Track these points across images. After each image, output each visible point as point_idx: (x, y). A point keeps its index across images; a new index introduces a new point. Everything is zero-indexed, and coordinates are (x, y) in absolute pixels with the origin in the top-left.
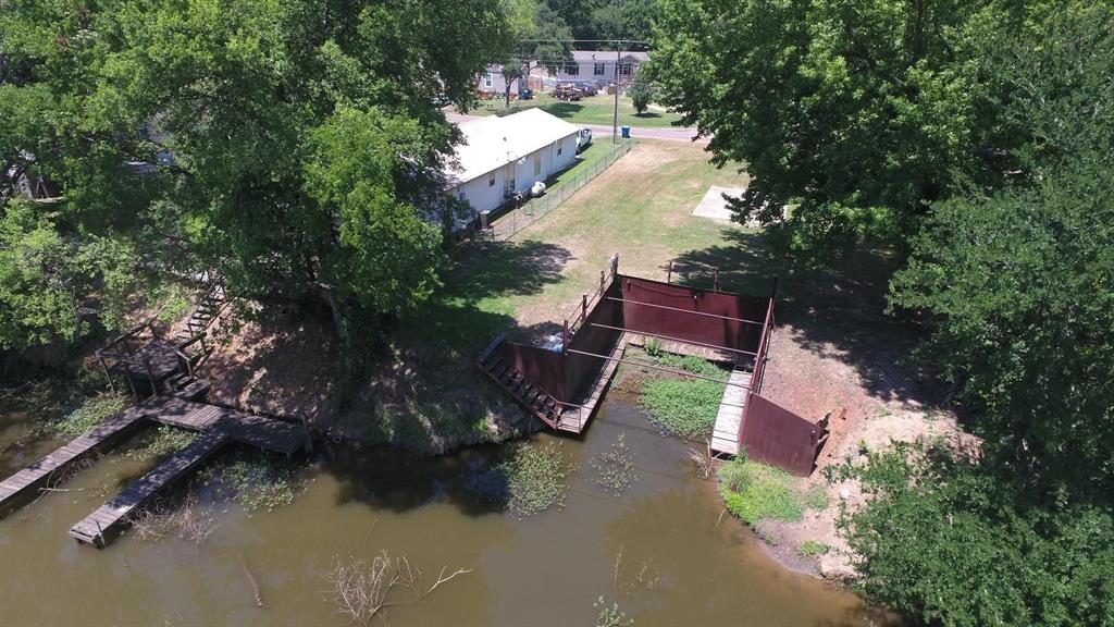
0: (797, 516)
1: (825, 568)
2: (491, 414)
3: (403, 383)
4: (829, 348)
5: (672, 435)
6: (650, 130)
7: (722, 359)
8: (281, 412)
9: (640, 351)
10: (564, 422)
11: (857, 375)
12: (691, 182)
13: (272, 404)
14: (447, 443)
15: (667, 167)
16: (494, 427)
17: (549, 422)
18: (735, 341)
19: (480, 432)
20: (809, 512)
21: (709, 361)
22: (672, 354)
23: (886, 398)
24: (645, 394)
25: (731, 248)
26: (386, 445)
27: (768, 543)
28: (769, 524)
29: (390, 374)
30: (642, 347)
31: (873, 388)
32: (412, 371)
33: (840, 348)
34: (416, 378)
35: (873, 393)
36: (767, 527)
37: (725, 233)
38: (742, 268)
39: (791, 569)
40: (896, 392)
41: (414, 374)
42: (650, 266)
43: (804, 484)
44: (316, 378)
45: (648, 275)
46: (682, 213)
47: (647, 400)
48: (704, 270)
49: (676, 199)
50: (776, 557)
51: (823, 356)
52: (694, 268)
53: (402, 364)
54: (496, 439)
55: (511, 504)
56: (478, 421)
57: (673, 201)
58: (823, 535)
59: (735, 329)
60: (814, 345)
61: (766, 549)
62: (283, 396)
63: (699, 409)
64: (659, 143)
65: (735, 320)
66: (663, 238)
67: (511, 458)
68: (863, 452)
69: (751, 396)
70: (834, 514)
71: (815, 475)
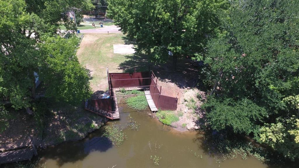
0: (178, 120)
1: (189, 128)
2: (94, 121)
3: (62, 122)
4: (167, 80)
5: (140, 111)
6: (84, 30)
7: (140, 89)
8: (15, 147)
9: (119, 92)
10: (114, 117)
11: (176, 85)
12: (107, 44)
13: (10, 146)
14: (85, 134)
15: (97, 41)
16: (96, 125)
17: (111, 118)
18: (142, 84)
19: (93, 127)
20: (180, 118)
21: (138, 90)
22: (128, 91)
23: (184, 88)
24: (128, 103)
25: (130, 60)
26: (64, 142)
27: (175, 127)
28: (174, 123)
29: (56, 120)
30: (120, 91)
31: (180, 86)
32: (63, 117)
33: (169, 80)
34: (66, 119)
35: (181, 88)
36: (173, 124)
37: (126, 57)
38: (136, 65)
39: (182, 131)
40: (185, 86)
41: (64, 118)
42: (114, 69)
43: (176, 112)
44: (26, 130)
45: (115, 72)
46: (111, 53)
47: (129, 104)
48: (128, 67)
49: (107, 49)
50: (179, 130)
51: (167, 82)
52: (125, 67)
53: (58, 116)
54: (98, 128)
55: (113, 144)
56: (91, 125)
57: (106, 50)
58: (185, 121)
59: (142, 81)
60: (164, 80)
61: (175, 129)
62: (13, 141)
63: (143, 103)
64: (90, 34)
65: (141, 79)
66: (111, 61)
67: (104, 131)
68: (185, 101)
69: (160, 96)
70: (185, 116)
71: (177, 109)
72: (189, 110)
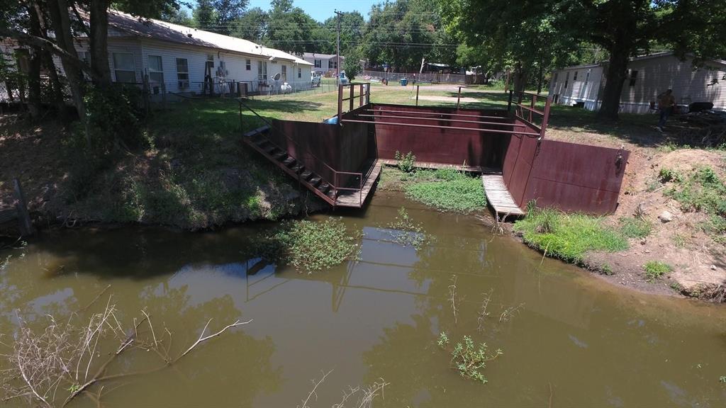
0: (622, 247)
2: (262, 193)
4: (578, 129)
7: (470, 170)
9: (394, 170)
10: (342, 201)
14: (210, 218)
16: (267, 205)
17: (327, 199)
19: (250, 208)
20: (632, 241)
21: (458, 171)
22: (424, 169)
24: (411, 190)
26: (133, 225)
27: (605, 273)
28: (596, 255)
30: (397, 166)
36: (595, 258)
43: (612, 220)
54: (269, 215)
56: (247, 199)
58: (662, 256)
60: (563, 128)
61: (603, 278)
67: (288, 229)
68: (666, 178)
69: (539, 143)
70: (661, 236)
71: (619, 212)
72: (688, 214)
